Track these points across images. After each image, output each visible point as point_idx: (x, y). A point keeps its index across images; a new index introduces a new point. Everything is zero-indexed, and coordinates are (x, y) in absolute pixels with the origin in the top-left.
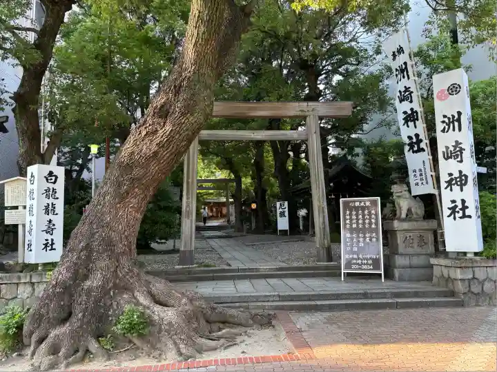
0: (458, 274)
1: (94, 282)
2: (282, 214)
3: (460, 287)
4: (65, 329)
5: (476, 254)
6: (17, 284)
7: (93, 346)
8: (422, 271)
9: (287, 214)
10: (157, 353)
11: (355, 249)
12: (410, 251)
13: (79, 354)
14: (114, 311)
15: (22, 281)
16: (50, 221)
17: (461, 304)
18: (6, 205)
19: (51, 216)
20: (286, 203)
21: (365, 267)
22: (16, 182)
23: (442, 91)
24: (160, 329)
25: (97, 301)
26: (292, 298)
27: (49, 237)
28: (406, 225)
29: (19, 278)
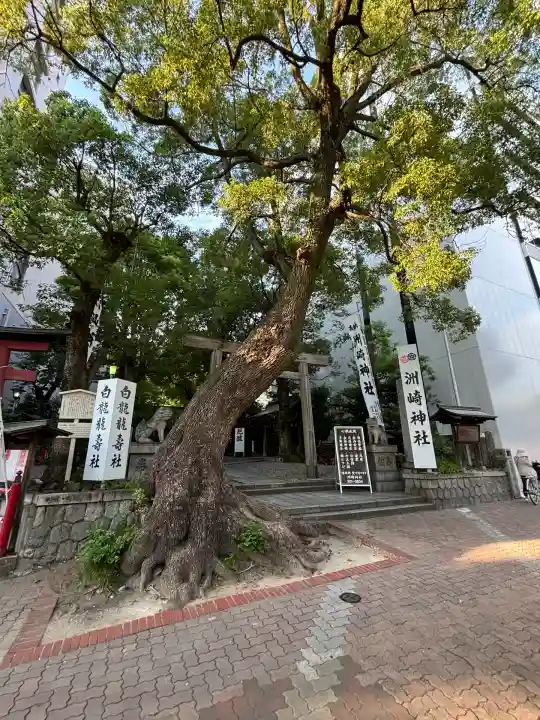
0: (430, 485)
1: (208, 498)
2: (239, 439)
3: (432, 495)
4: (188, 550)
5: (433, 470)
6: (86, 504)
7: (220, 567)
8: (395, 483)
9: (243, 438)
10: (279, 569)
11: (348, 467)
12: (382, 468)
13: (208, 578)
14: (231, 527)
15: (93, 501)
16: (120, 436)
17: (434, 508)
18: (61, 417)
19: (121, 431)
20: (243, 429)
21: (357, 481)
22: (78, 395)
23: (404, 357)
24: (278, 543)
25: (215, 518)
26: (329, 509)
27: (117, 452)
28: (380, 449)
29: (90, 497)
